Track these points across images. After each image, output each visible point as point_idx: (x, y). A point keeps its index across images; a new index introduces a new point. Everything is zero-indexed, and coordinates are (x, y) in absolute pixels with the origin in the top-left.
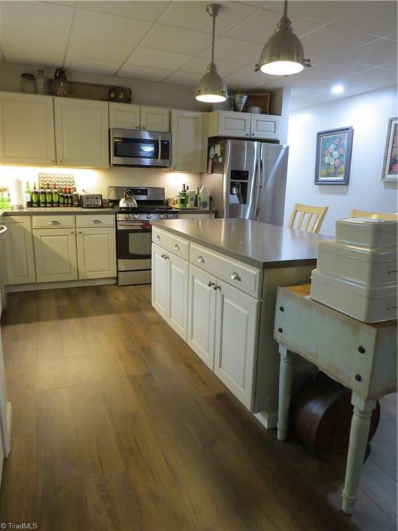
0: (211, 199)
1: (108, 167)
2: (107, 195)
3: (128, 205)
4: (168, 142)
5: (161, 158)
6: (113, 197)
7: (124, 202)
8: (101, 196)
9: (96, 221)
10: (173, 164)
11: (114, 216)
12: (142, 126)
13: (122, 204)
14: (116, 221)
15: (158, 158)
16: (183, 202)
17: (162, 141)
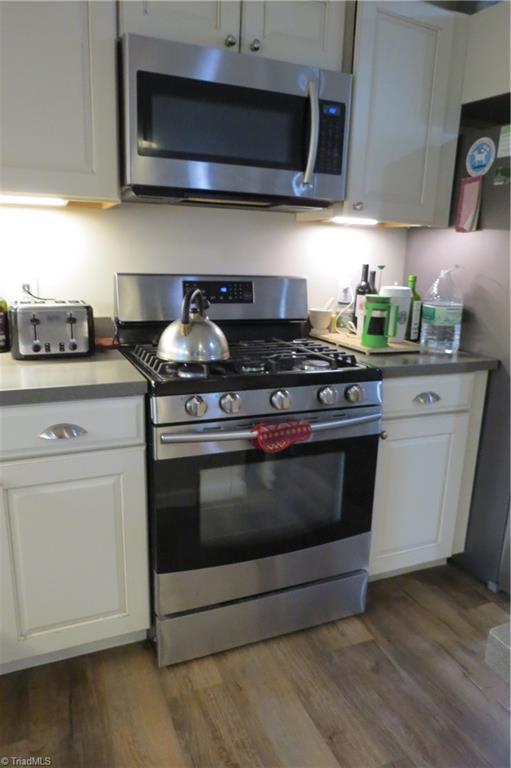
0: (467, 317)
1: (115, 200)
2: (112, 303)
3: (193, 351)
4: (342, 107)
5: (317, 169)
6: (132, 313)
7: (179, 338)
8: (89, 309)
9: (62, 430)
10: (354, 194)
11: (140, 401)
12: (248, 40)
13: (172, 346)
14: (149, 425)
15: (303, 169)
16: (377, 327)
17: (322, 103)
